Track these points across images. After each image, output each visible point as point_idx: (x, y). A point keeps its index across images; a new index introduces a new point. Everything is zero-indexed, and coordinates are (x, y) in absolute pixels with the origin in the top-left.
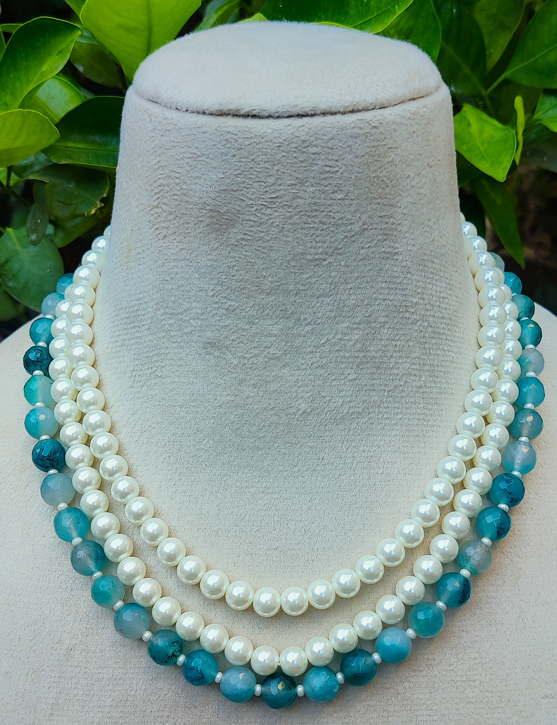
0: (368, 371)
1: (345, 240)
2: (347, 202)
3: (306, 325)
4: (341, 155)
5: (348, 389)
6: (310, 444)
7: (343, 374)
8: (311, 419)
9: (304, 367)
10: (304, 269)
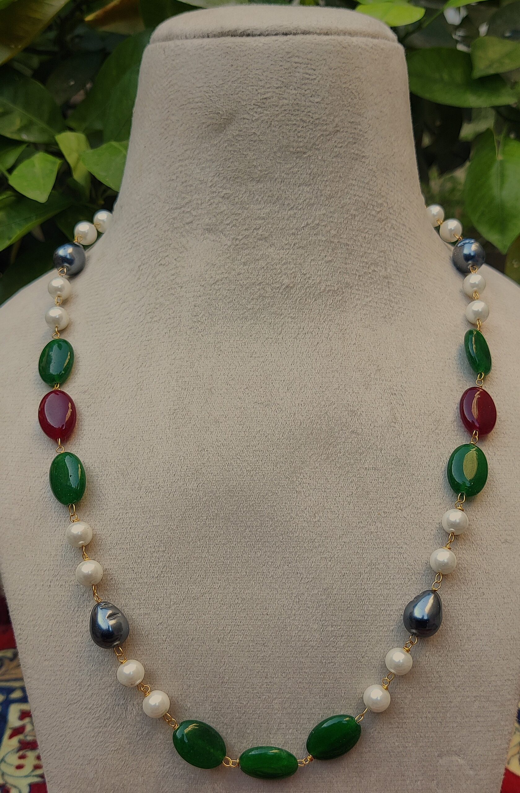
0: (342, 256)
1: (322, 138)
2: (323, 105)
3: (289, 210)
4: (318, 66)
5: (325, 269)
6: (291, 315)
7: (320, 255)
8: (293, 293)
9: (287, 247)
10: (287, 161)
